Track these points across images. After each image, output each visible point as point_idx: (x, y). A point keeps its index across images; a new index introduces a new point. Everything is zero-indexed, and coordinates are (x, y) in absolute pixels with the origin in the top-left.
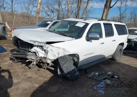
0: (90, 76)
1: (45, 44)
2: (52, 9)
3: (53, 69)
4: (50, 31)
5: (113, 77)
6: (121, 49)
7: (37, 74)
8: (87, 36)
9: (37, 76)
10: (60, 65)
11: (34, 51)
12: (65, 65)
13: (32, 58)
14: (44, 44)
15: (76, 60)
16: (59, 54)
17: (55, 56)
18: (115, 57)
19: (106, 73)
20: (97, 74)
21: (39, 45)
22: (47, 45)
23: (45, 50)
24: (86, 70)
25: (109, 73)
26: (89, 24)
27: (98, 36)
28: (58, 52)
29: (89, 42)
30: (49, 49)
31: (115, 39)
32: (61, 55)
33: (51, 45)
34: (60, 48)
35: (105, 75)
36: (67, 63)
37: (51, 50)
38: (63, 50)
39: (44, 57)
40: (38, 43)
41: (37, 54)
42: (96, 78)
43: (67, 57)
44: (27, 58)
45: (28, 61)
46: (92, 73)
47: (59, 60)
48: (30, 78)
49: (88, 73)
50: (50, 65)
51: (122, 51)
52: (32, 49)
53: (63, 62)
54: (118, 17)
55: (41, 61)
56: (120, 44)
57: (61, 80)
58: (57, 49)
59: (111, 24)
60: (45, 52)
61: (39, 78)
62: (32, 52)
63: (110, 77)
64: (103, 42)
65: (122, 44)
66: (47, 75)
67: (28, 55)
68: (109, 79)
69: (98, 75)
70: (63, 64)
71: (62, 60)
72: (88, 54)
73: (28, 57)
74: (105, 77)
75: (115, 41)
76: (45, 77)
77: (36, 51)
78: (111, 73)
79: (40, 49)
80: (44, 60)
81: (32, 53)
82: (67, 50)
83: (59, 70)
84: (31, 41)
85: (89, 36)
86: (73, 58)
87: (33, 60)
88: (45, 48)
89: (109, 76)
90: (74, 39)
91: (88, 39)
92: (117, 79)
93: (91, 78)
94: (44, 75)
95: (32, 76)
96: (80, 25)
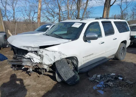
0: (91, 79)
1: (39, 48)
2: (53, 13)
3: (51, 74)
4: (46, 35)
5: (116, 78)
6: (124, 48)
7: (35, 81)
8: (85, 36)
9: (35, 83)
10: (57, 70)
11: (29, 57)
12: (63, 70)
13: (28, 65)
14: (37, 49)
15: (75, 63)
16: (55, 58)
17: (51, 60)
18: (118, 56)
19: (109, 75)
20: (99, 76)
21: (33, 50)
22: (42, 50)
23: (40, 55)
24: (87, 72)
25: (112, 74)
26: (86, 23)
27: (96, 36)
28: (54, 56)
29: (87, 42)
30: (44, 54)
31: (116, 38)
32: (58, 59)
33: (46, 49)
34: (56, 51)
35: (108, 76)
36: (65, 67)
37: (46, 54)
38: (59, 53)
39: (39, 63)
40: (31, 48)
41: (32, 60)
42: (98, 81)
43: (64, 61)
44: (22, 65)
45: (23, 68)
46: (94, 76)
47: (56, 64)
48: (28, 86)
49: (89, 76)
50: (48, 71)
51: (126, 50)
52: (26, 56)
53: (60, 67)
54: (119, 15)
55: (37, 67)
56: (122, 42)
57: (60, 86)
58: (52, 53)
59: (110, 22)
60: (40, 57)
61: (37, 85)
62: (27, 58)
63: (114, 78)
64: (103, 41)
65: (125, 42)
66: (46, 81)
67: (23, 62)
68: (112, 81)
69: (100, 78)
70: (61, 69)
71: (59, 65)
72: (87, 56)
73: (24, 64)
74: (108, 79)
75: (116, 39)
76: (44, 84)
77: (30, 57)
78: (115, 74)
79: (35, 54)
80: (40, 66)
81: (27, 60)
82: (63, 53)
83: (57, 75)
84: (24, 47)
85: (86, 37)
86: (72, 61)
87: (29, 66)
88: (40, 53)
89: (112, 78)
90: (71, 40)
91: (86, 40)
92: (121, 81)
93: (93, 81)
94: (43, 82)
95: (30, 83)
96: (77, 25)
